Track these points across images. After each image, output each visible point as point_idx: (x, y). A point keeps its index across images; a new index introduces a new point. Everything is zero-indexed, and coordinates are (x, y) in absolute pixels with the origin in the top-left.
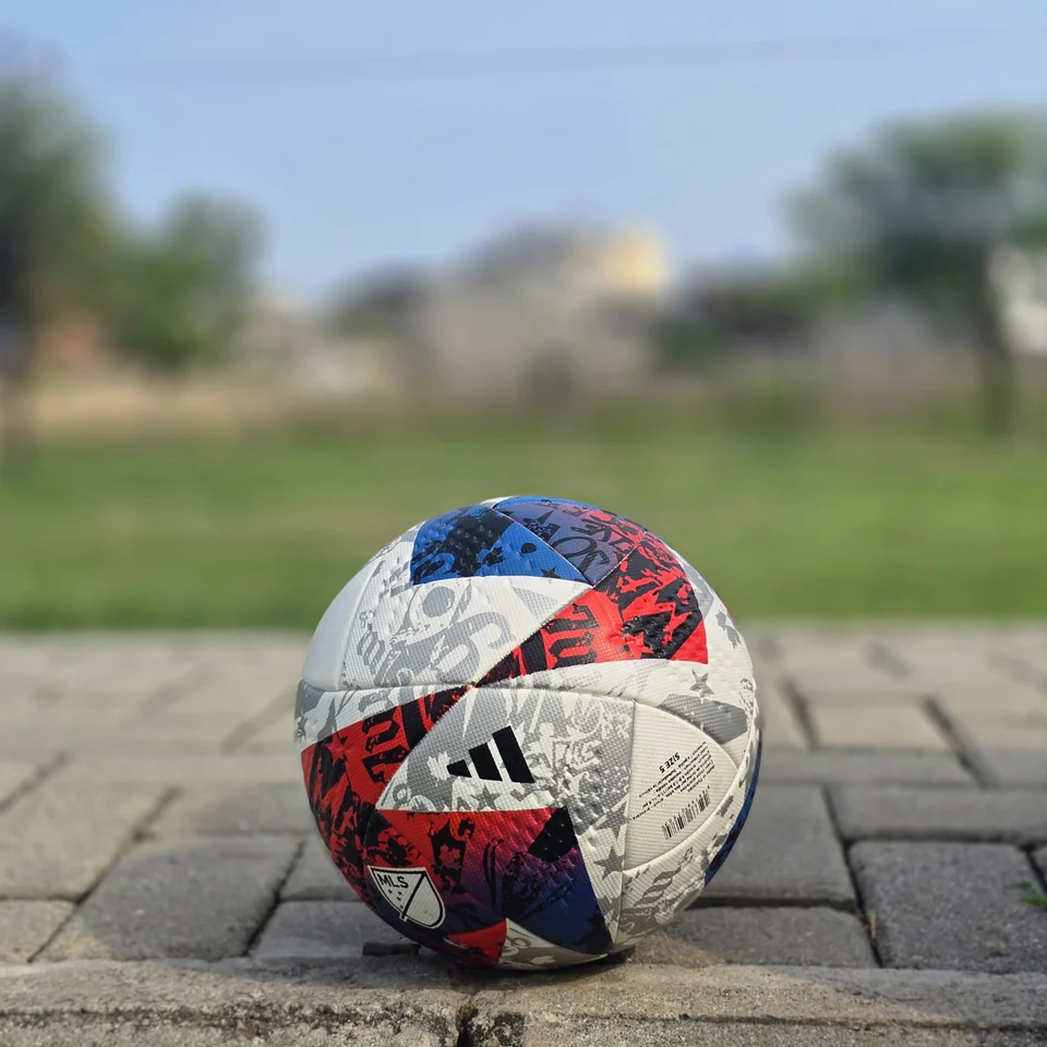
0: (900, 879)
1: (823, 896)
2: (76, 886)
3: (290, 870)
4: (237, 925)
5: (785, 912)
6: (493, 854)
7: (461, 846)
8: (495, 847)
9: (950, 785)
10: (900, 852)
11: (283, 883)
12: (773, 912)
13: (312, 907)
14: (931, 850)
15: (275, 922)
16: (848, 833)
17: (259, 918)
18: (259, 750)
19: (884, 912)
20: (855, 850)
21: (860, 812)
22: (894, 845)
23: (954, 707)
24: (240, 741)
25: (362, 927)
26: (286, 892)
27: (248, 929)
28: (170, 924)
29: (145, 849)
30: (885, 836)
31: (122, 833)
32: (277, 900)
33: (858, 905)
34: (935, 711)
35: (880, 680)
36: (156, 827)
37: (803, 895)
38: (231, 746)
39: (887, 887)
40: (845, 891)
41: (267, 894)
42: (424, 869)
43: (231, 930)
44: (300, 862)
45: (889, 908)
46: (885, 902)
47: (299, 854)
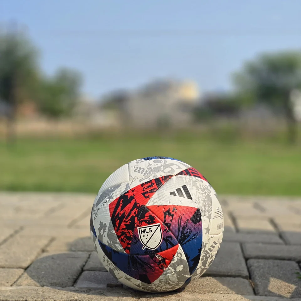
0: (262, 270)
1: (239, 274)
2: (25, 265)
3: (86, 262)
4: (71, 277)
5: (228, 278)
6: (181, 219)
7: (172, 216)
8: (182, 217)
9: (277, 244)
10: (262, 262)
11: (84, 266)
12: (225, 278)
13: (92, 272)
14: (271, 262)
15: (82, 277)
16: (247, 256)
17: (77, 276)
18: (78, 227)
19: (257, 279)
20: (248, 261)
21: (251, 251)
22: (260, 260)
23: (278, 221)
24: (73, 224)
25: (107, 279)
26: (85, 268)
27: (74, 279)
28: (51, 276)
29: (45, 255)
30: (257, 258)
31: (39, 250)
32: (82, 270)
33: (250, 277)
34: (272, 222)
35: (257, 212)
36: (48, 249)
37: (234, 274)
38: (70, 226)
39: (258, 272)
40: (246, 273)
41: (80, 269)
42: (159, 224)
43: (69, 278)
44: (89, 260)
45: (258, 278)
46: (257, 276)
47: (89, 258)
